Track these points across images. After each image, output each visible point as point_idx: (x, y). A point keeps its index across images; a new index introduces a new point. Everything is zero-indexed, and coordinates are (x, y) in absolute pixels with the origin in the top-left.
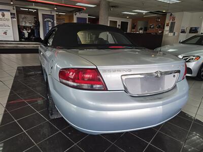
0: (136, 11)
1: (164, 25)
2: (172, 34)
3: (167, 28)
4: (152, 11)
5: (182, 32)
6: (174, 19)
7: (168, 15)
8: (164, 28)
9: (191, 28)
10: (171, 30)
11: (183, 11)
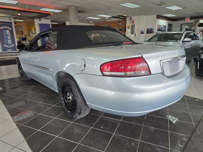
0: (100, 16)
1: (126, 28)
2: (133, 35)
3: (128, 31)
4: (115, 16)
5: (141, 33)
6: (133, 22)
7: (128, 19)
8: (125, 31)
9: (148, 29)
10: (132, 32)
11: (140, 15)
